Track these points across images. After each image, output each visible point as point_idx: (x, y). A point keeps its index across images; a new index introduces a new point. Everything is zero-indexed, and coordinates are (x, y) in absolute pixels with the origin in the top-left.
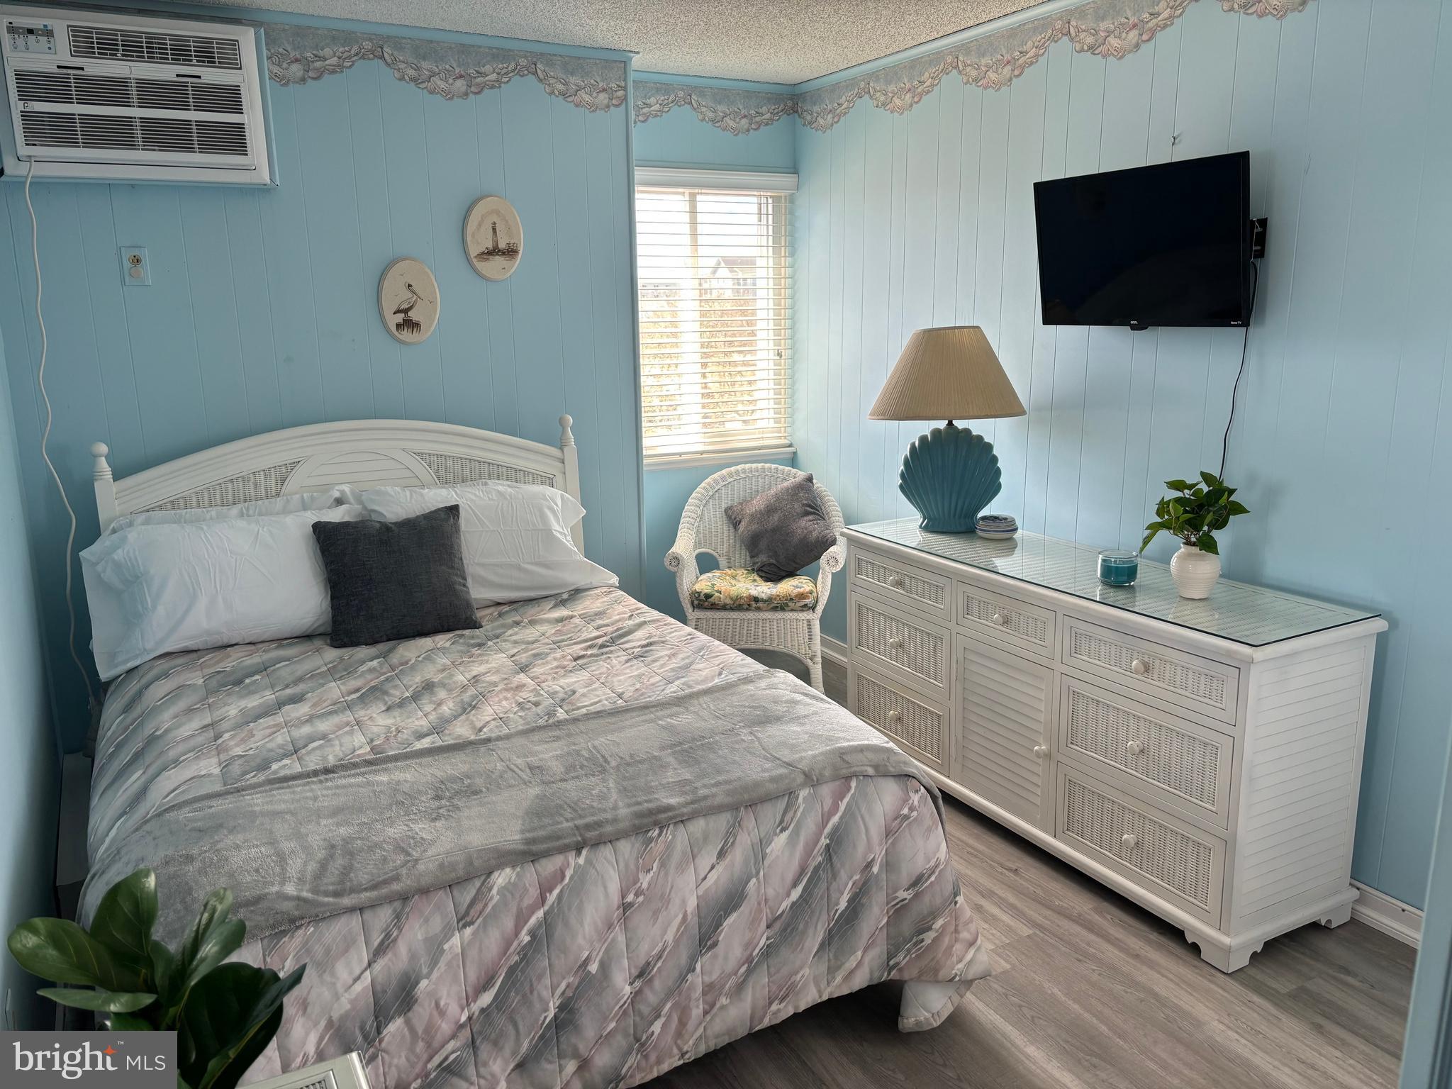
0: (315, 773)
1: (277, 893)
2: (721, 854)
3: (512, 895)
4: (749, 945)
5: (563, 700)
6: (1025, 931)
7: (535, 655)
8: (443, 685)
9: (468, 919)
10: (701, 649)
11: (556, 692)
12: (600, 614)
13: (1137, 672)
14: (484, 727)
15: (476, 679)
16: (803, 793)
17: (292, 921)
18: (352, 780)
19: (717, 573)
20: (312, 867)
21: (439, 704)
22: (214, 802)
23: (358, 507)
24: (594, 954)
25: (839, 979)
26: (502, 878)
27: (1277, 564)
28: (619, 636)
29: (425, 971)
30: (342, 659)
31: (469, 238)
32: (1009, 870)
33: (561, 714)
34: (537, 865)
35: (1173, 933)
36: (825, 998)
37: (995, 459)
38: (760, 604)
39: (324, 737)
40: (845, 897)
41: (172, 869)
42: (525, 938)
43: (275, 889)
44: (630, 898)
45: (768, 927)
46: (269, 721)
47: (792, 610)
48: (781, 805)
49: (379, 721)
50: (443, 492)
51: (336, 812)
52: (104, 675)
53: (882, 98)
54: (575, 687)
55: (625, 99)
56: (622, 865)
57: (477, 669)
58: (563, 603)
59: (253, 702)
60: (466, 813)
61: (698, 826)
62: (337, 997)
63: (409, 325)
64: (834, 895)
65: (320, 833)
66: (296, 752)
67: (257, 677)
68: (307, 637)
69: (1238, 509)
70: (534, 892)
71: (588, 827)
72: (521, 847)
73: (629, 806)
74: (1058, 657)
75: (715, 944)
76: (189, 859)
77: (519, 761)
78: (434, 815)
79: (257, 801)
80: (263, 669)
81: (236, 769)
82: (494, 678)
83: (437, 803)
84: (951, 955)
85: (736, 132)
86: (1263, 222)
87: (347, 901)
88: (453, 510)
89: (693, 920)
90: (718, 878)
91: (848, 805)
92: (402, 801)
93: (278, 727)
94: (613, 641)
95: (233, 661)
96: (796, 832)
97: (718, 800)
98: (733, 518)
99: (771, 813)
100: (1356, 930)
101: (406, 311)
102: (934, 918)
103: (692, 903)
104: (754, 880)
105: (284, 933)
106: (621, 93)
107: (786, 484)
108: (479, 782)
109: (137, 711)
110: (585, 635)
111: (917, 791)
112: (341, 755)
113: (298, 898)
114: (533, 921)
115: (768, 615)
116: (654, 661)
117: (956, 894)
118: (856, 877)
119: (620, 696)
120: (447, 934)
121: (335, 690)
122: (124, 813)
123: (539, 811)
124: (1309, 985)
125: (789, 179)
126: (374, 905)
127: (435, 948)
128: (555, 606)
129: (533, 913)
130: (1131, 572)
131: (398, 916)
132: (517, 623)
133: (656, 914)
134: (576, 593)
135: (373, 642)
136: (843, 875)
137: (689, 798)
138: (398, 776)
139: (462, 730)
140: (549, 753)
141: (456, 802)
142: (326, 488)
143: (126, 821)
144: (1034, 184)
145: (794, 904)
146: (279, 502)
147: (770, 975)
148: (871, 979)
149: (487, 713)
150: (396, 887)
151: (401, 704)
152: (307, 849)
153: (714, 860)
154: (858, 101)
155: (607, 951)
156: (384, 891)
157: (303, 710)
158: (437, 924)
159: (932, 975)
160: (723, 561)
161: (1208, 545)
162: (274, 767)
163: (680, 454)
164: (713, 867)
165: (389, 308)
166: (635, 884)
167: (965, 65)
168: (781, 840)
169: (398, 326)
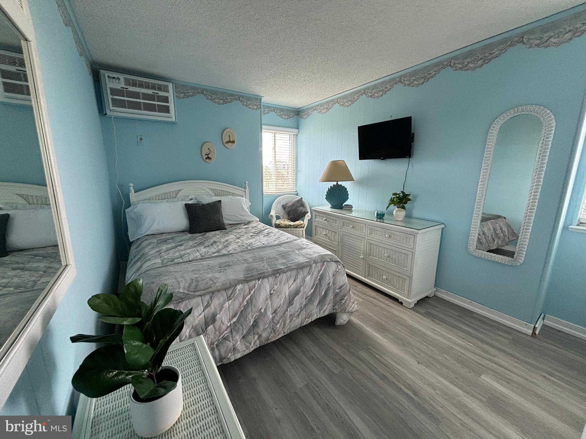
0: (187, 262)
1: (178, 291)
2: (294, 281)
3: (242, 291)
4: (301, 304)
5: (249, 245)
6: (361, 300)
7: (241, 235)
8: (219, 242)
9: (230, 298)
10: (282, 234)
11: (247, 243)
12: (255, 227)
13: (387, 237)
14: (230, 251)
15: (227, 241)
16: (314, 265)
17: (182, 299)
18: (197, 263)
19: (281, 220)
20: (187, 285)
21: (218, 246)
22: (160, 269)
23: (196, 201)
24: (263, 307)
25: (322, 312)
26: (239, 287)
27: (416, 213)
28: (261, 232)
29: (219, 312)
30: (192, 236)
31: (223, 138)
32: (354, 286)
33: (249, 248)
34: (248, 283)
35: (396, 300)
36: (318, 317)
37: (347, 192)
38: (291, 226)
39: (188, 254)
40: (324, 291)
41: (148, 286)
42: (245, 303)
43: (177, 290)
44: (272, 292)
45: (306, 299)
46: (174, 250)
47: (299, 228)
48: (308, 268)
49: (203, 250)
50: (217, 197)
51: (193, 271)
52: (131, 240)
53: (319, 111)
54: (252, 242)
55: (260, 107)
56: (270, 283)
57: (227, 238)
58: (246, 224)
59: (169, 246)
60: (228, 271)
61: (289, 273)
62: (195, 320)
63: (209, 158)
64: (321, 291)
65: (188, 277)
66: (181, 257)
67: (170, 240)
68: (183, 231)
69: (410, 200)
70: (248, 291)
71: (261, 274)
72: (244, 279)
73: (271, 268)
74: (366, 235)
75: (293, 304)
76: (153, 283)
77: (241, 258)
78: (220, 271)
79: (172, 269)
80: (172, 238)
81: (165, 261)
82: (232, 240)
83: (220, 269)
84: (349, 306)
85: (285, 119)
86: (413, 134)
87: (197, 294)
88: (220, 201)
89: (287, 297)
90: (294, 287)
91: (324, 269)
92: (210, 268)
93: (176, 252)
94: (260, 232)
95: (164, 237)
96: (312, 275)
97: (293, 267)
98: (284, 207)
99: (306, 270)
100: (436, 297)
101: (208, 155)
102: (345, 297)
103: (287, 294)
104: (302, 287)
105: (180, 302)
106: (259, 106)
107: (296, 200)
108: (231, 263)
109: (139, 248)
110: (253, 231)
111: (340, 265)
112: (193, 258)
113: (184, 293)
114: (247, 298)
115: (293, 229)
116: (270, 237)
117: (350, 291)
118: (326, 286)
119: (264, 244)
120: (224, 302)
121: (191, 243)
122: (135, 272)
123: (248, 270)
124: (428, 311)
125: (297, 130)
126: (204, 295)
127: (221, 306)
128: (244, 225)
129: (247, 296)
130: (383, 215)
131: (211, 298)
132: (236, 229)
133: (278, 296)
134: (249, 223)
135: (200, 233)
136: (323, 286)
137: (286, 266)
138: (209, 262)
139: (224, 252)
140: (248, 256)
141: (225, 268)
142: (188, 196)
143: (136, 274)
144: (358, 127)
145: (311, 293)
146: (176, 199)
147: (306, 312)
148: (329, 312)
149: (230, 248)
150: (210, 290)
151: (208, 246)
152: (185, 280)
153: (293, 282)
154: (314, 112)
155: (266, 306)
156: (208, 291)
157: (183, 248)
158: (222, 299)
159: (344, 311)
160: (281, 217)
161: (403, 208)
162: (176, 261)
163: (271, 193)
164: (292, 284)
165: (204, 153)
166: (273, 288)
167: (340, 102)
168: (309, 277)
169: (206, 158)
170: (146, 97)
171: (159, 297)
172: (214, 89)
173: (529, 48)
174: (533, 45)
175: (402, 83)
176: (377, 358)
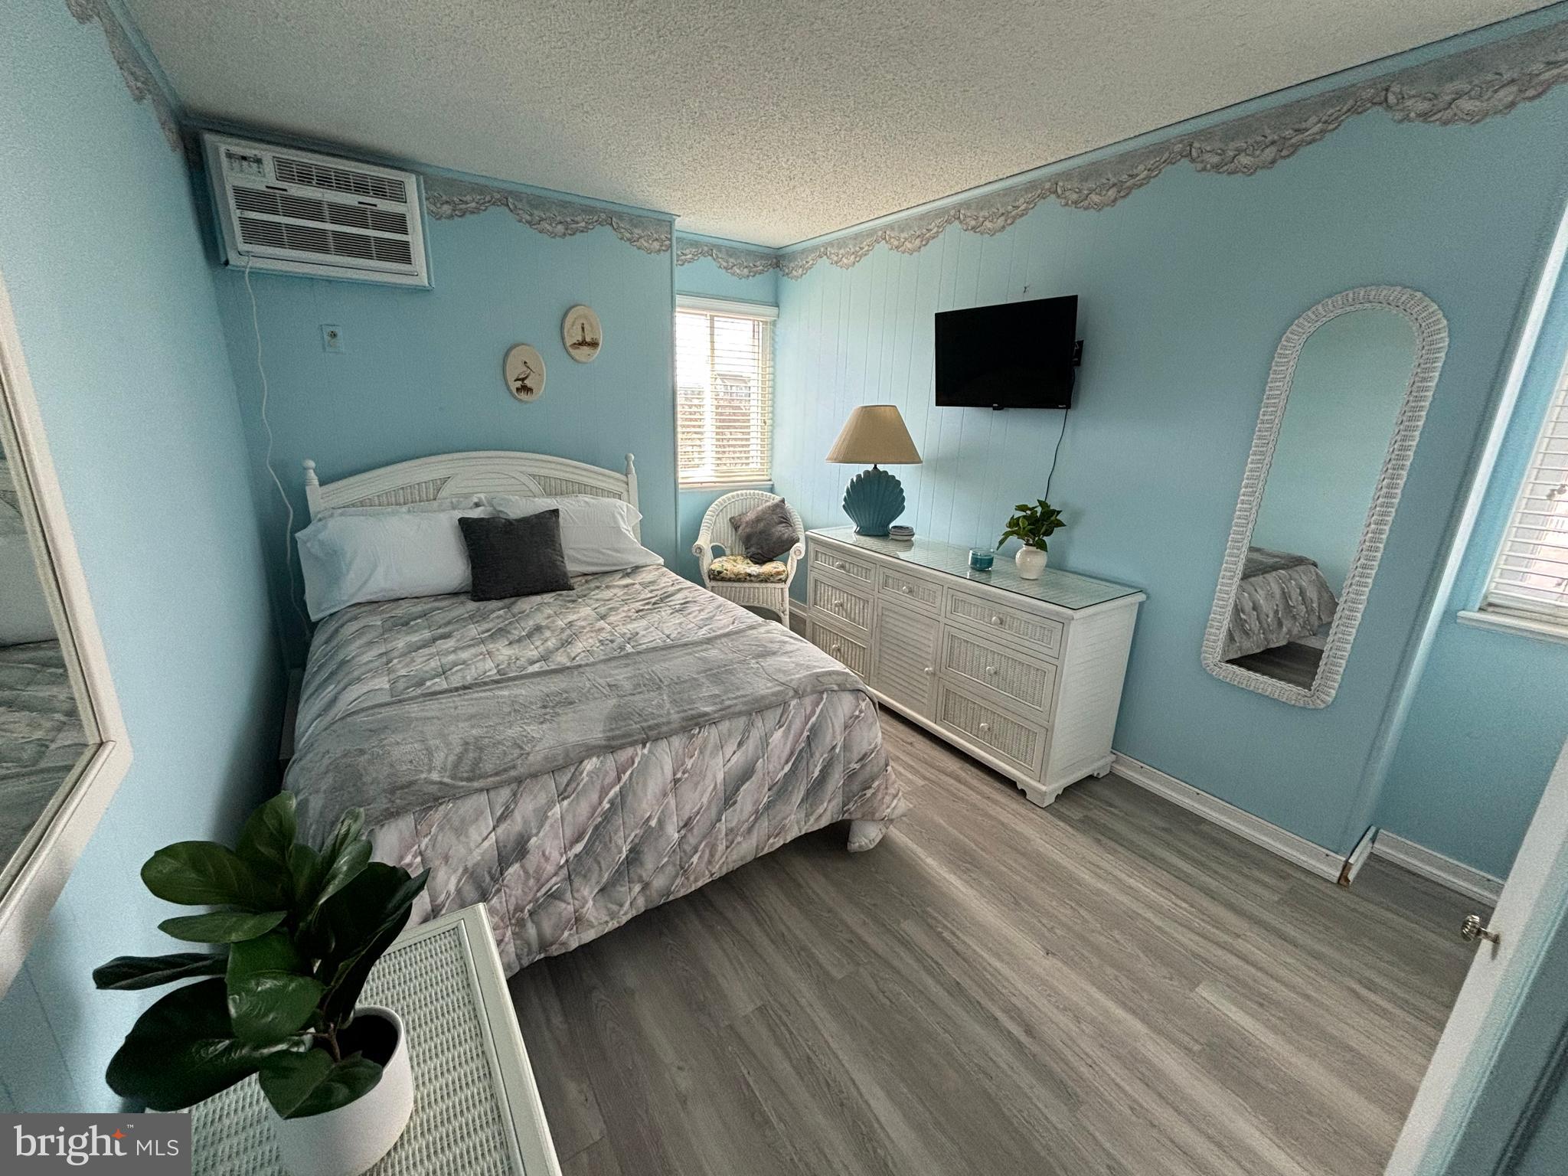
0: (457, 689)
1: (425, 779)
2: (740, 744)
3: (598, 776)
4: (757, 802)
5: (630, 639)
6: (921, 782)
7: (610, 609)
8: (549, 628)
9: (566, 794)
10: (720, 606)
11: (625, 634)
12: (652, 583)
13: (995, 624)
14: (577, 656)
15: (570, 624)
16: (793, 703)
17: (436, 799)
18: (483, 694)
19: (725, 558)
20: (452, 758)
21: (546, 641)
22: (383, 710)
23: (490, 509)
24: (654, 814)
25: (812, 819)
26: (590, 765)
27: (1076, 558)
28: (665, 598)
29: (534, 831)
30: (479, 609)
31: (566, 330)
32: (908, 743)
33: (629, 648)
34: (615, 755)
35: (1009, 783)
36: (803, 833)
37: (902, 491)
38: (752, 578)
39: (464, 663)
40: (819, 768)
41: (348, 760)
42: (606, 805)
43: (423, 776)
44: (679, 775)
45: (769, 790)
46: (426, 651)
47: (772, 582)
48: (779, 711)
49: (504, 651)
50: (549, 501)
51: (472, 717)
52: (314, 618)
53: (835, 259)
54: (638, 630)
55: (671, 246)
56: (673, 753)
57: (572, 617)
58: (628, 575)
59: (415, 638)
60: (563, 718)
61: (725, 726)
62: (471, 851)
63: (525, 389)
64: (811, 769)
65: (458, 734)
66: (444, 673)
67: (419, 621)
68: (455, 594)
69: (1060, 524)
70: (613, 774)
71: (650, 728)
72: (604, 743)
73: (678, 712)
74: (943, 614)
75: (735, 803)
76: (362, 752)
77: (601, 681)
78: (542, 720)
79: (414, 709)
80: (424, 615)
81: (401, 685)
82: (583, 623)
83: (543, 711)
84: (883, 803)
85: (740, 277)
86: (1081, 343)
87: (476, 784)
88: (555, 512)
89: (721, 788)
90: (738, 759)
91: (822, 710)
92: (518, 709)
93: (432, 656)
94: (662, 600)
95: (401, 610)
96: (789, 728)
97: (737, 709)
98: (735, 524)
99: (772, 716)
100: (1113, 779)
101: (523, 380)
102: (873, 781)
103: (720, 777)
104: (761, 760)
105: (430, 808)
106: (667, 242)
107: (768, 504)
108: (574, 695)
109: (334, 643)
110: (643, 596)
111: (864, 700)
112: (476, 675)
113: (441, 783)
114: (612, 794)
115: (757, 585)
116: (689, 614)
117: (887, 765)
118: (825, 756)
119: (668, 637)
120: (550, 805)
121: (473, 631)
122: (320, 715)
123: (618, 717)
124: (1090, 814)
125: (775, 310)
126: (496, 787)
127: (542, 817)
128: (623, 577)
129: (611, 788)
130: (990, 562)
131: (515, 795)
132: (598, 587)
133: (697, 784)
134: (636, 569)
135: (501, 598)
136: (817, 754)
137: (719, 707)
138: (516, 691)
139: (561, 659)
140: (621, 675)
141: (557, 710)
142: (467, 496)
143: (320, 721)
144: (936, 314)
145: (786, 774)
146: (435, 504)
147: (769, 821)
148: (832, 819)
149: (578, 647)
150: (513, 773)
151: (519, 641)
152: (448, 744)
153: (735, 748)
154: (819, 260)
155: (662, 812)
156: (504, 777)
157: (450, 643)
158: (542, 799)
159: (870, 816)
160: (728, 551)
161: (1042, 546)
162: (428, 683)
163: (702, 483)
164: (734, 753)
165: (511, 378)
166: (682, 765)
167: (890, 237)
168: (778, 734)
169: (518, 389)
170: (341, 214)
171: (342, 844)
172: (537, 192)
173: (1401, 121)
174: (1412, 115)
175: (1058, 197)
176: (944, 940)
